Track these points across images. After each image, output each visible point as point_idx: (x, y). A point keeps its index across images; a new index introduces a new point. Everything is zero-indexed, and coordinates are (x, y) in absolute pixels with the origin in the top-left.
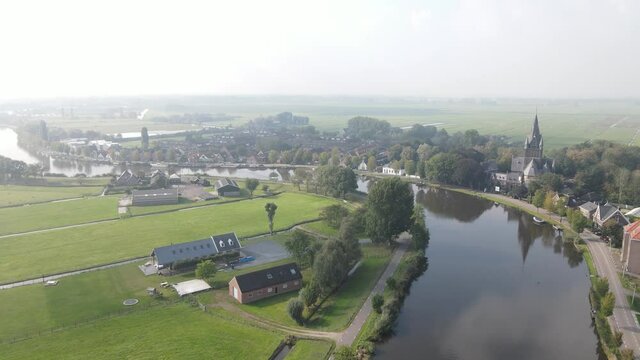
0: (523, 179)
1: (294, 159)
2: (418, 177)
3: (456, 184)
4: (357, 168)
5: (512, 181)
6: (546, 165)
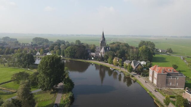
0: (101, 54)
1: (5, 52)
2: (62, 56)
3: (77, 58)
4: (35, 54)
5: (97, 55)
6: (107, 49)
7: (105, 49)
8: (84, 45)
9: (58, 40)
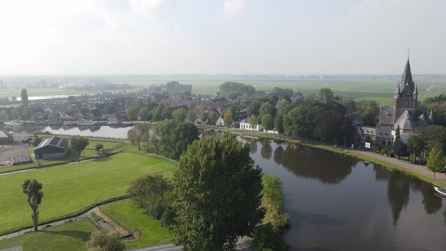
0: (398, 133)
2: (277, 132)
3: (318, 140)
4: (214, 124)
5: (385, 136)
6: (422, 116)
7: (414, 118)
8: (343, 104)
9: (277, 88)
